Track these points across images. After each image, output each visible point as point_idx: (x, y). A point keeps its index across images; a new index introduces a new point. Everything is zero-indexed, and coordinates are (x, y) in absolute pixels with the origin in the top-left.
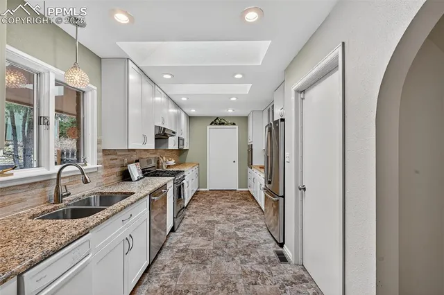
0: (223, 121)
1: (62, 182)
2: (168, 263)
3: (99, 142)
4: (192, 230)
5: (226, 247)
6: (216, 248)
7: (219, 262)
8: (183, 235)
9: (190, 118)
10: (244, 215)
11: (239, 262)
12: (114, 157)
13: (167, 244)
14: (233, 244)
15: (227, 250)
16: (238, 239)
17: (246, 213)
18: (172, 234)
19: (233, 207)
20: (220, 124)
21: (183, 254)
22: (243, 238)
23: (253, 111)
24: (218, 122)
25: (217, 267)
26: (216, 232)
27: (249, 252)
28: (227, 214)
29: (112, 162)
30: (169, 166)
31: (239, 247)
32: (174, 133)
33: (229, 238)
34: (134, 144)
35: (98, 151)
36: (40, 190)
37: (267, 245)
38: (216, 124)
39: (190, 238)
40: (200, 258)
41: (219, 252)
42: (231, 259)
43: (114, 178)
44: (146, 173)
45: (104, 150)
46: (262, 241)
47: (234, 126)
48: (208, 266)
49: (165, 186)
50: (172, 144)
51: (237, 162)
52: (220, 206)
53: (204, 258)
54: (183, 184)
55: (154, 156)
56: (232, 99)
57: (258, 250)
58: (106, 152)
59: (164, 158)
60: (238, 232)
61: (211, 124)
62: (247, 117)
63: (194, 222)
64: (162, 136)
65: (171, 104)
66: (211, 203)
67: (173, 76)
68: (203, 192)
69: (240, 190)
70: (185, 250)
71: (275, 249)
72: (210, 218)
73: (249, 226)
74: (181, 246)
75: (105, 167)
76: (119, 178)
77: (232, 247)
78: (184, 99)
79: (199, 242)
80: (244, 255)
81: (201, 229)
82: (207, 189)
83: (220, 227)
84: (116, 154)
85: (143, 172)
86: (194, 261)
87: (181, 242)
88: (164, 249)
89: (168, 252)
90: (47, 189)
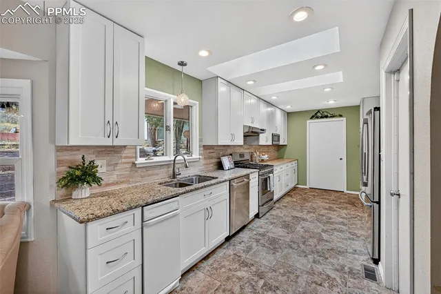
0: (326, 114)
1: (177, 166)
2: (245, 240)
3: (201, 140)
4: (276, 221)
5: (304, 243)
6: (292, 241)
7: (289, 254)
8: (266, 223)
9: (289, 115)
10: (341, 220)
11: (311, 260)
12: (212, 151)
13: (250, 226)
14: (312, 243)
15: (302, 246)
16: (321, 240)
17: (344, 218)
18: (257, 220)
19: (330, 209)
20: (322, 117)
21: (260, 237)
22: (327, 241)
23: (363, 99)
24: (319, 115)
25: (286, 257)
26: (299, 228)
27: (327, 256)
28: (319, 215)
29: (211, 154)
30: (263, 160)
31: (318, 247)
32: (263, 130)
33: (311, 237)
34: (223, 141)
35: (200, 147)
36: (165, 170)
37: (356, 256)
38: (317, 118)
39: (271, 227)
40: (274, 245)
41: (294, 246)
42: (304, 255)
43: (212, 167)
44: (238, 165)
45: (204, 146)
46: (351, 251)
47: (341, 119)
48: (277, 254)
49: (247, 176)
50: (264, 139)
51: (345, 159)
52: (314, 206)
53: (277, 246)
54: (269, 177)
55: (248, 151)
56: (325, 90)
57: (341, 258)
58: (206, 147)
59: (258, 153)
60: (323, 234)
61: (311, 118)
62: (359, 106)
63: (280, 215)
64: (251, 134)
65: (262, 105)
66: (305, 200)
67: (255, 81)
68: (303, 189)
69: (348, 192)
70: (263, 235)
71: (365, 263)
72: (299, 215)
73: (341, 231)
74: (261, 231)
75: (205, 158)
76: (215, 167)
77: (310, 245)
78: (274, 98)
79: (278, 232)
80: (320, 256)
81: (285, 222)
82: (307, 187)
83: (306, 224)
84: (213, 149)
85: (235, 164)
86: (267, 245)
87: (262, 228)
88: (246, 229)
89: (248, 232)
90: (169, 169)
